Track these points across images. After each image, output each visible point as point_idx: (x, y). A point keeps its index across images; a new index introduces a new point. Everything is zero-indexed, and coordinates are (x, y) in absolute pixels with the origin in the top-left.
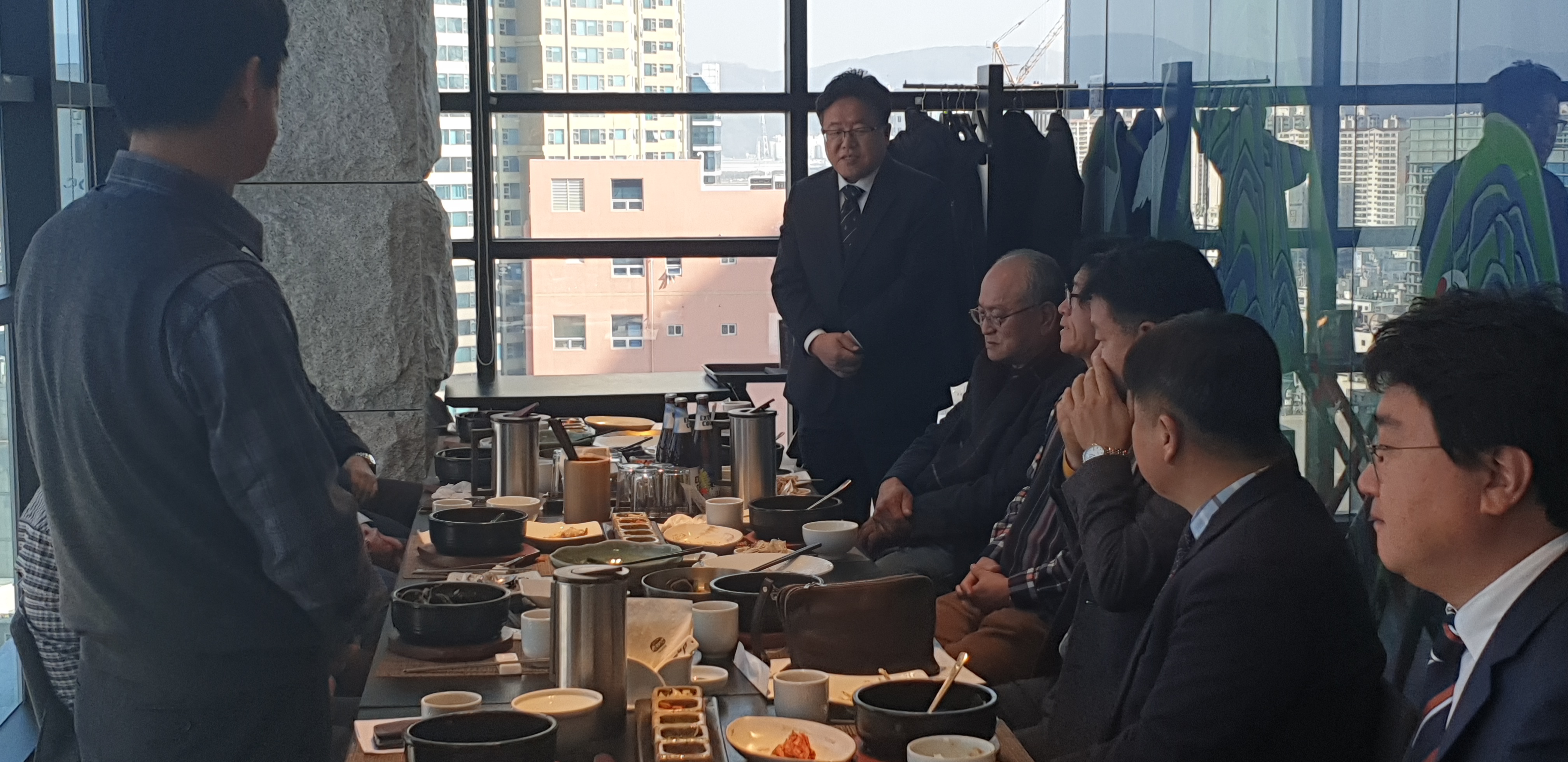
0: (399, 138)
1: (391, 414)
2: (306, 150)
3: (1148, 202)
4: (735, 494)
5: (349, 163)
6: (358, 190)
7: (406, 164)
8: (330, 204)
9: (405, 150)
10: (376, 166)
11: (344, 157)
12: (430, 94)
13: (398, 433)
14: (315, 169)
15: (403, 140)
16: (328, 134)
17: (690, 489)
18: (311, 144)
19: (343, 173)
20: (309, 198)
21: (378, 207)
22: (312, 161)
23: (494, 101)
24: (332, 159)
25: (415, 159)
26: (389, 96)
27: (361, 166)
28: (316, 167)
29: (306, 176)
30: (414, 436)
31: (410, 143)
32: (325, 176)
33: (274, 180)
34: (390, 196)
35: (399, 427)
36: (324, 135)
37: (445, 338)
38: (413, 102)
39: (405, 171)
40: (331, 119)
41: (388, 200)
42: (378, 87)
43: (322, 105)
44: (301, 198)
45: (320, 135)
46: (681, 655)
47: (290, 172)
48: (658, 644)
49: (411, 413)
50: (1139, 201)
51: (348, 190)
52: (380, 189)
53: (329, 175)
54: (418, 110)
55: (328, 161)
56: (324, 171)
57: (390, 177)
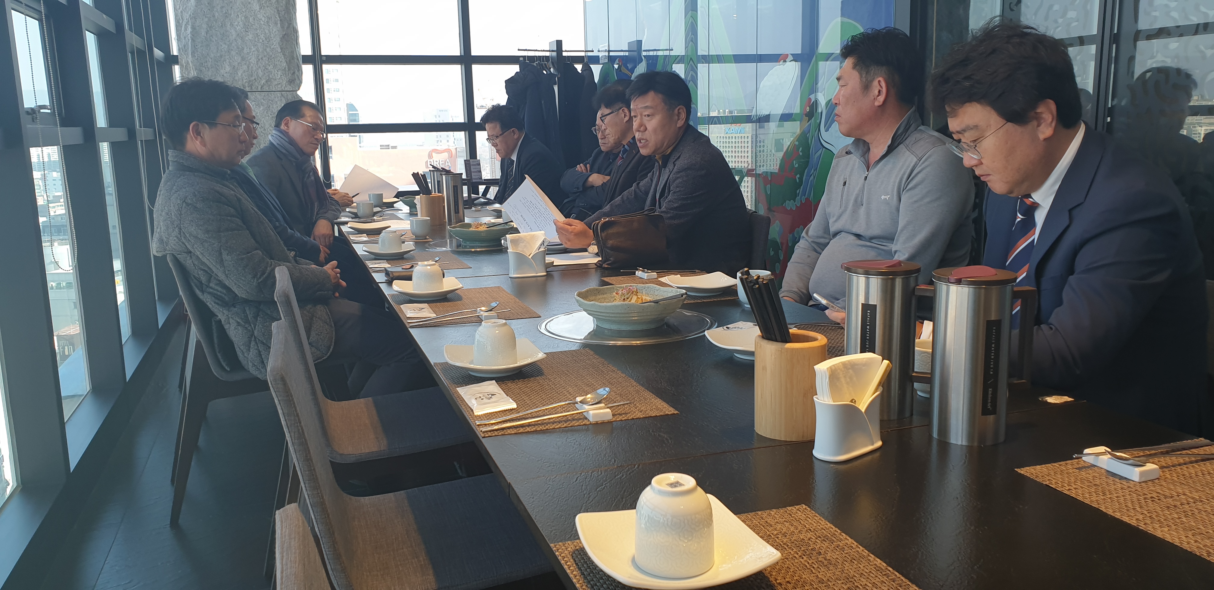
0: (287, 69)
2: (242, 75)
5: (263, 81)
6: (268, 95)
7: (291, 82)
9: (290, 75)
10: (276, 83)
11: (260, 78)
18: (244, 72)
19: (260, 87)
22: (245, 81)
23: (325, 59)
25: (296, 79)
26: (281, 49)
27: (269, 83)
28: (247, 84)
31: (292, 72)
34: (284, 97)
36: (250, 68)
38: (292, 52)
39: (290, 85)
40: (253, 60)
42: (276, 43)
43: (248, 53)
51: (263, 94)
52: (279, 94)
54: (295, 55)
55: (253, 81)
56: (251, 86)
57: (283, 88)
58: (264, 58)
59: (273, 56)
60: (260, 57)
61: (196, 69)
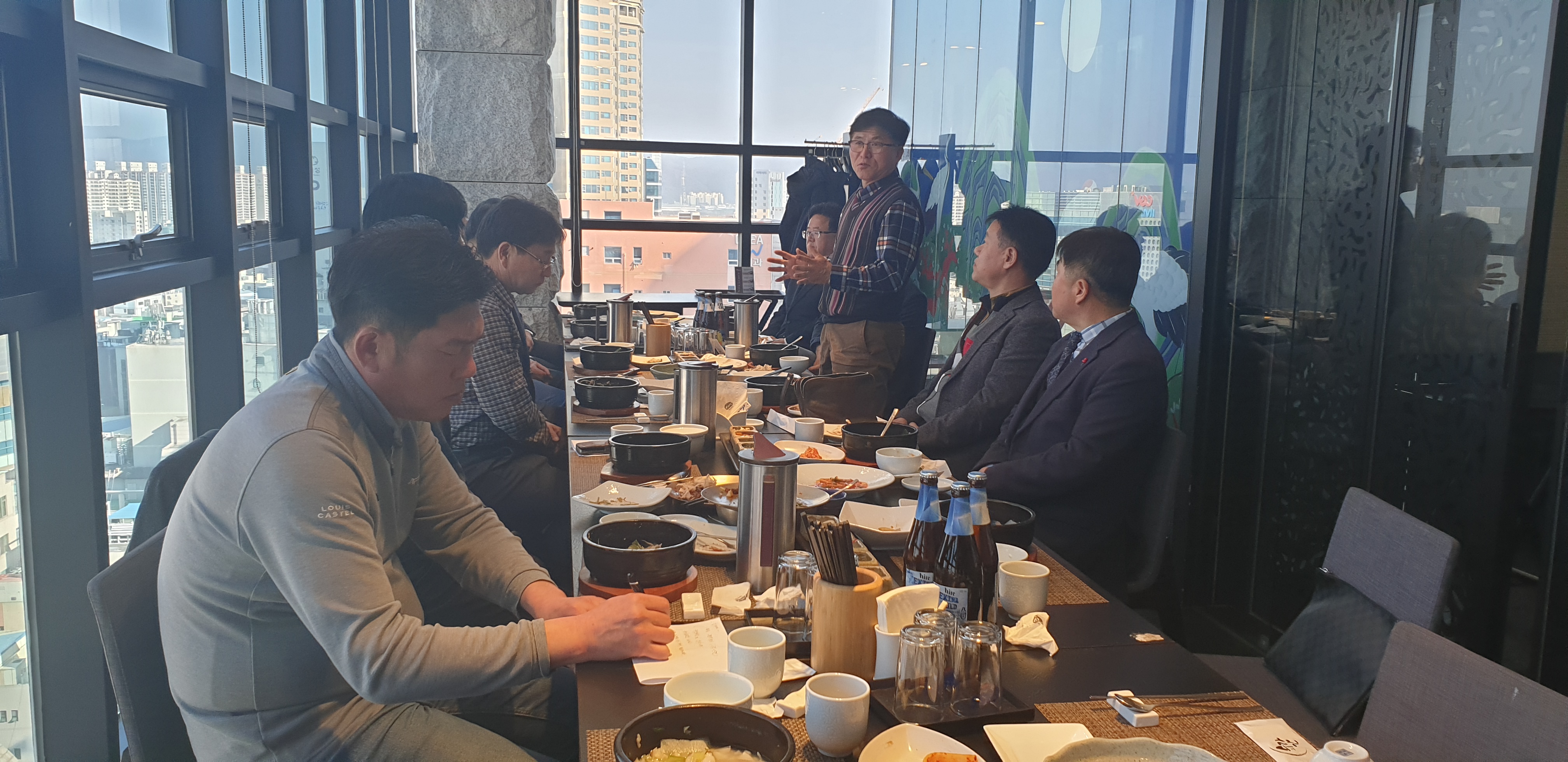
0: (536, 159)
1: (530, 309)
2: (485, 163)
3: (936, 206)
4: (739, 343)
5: (509, 172)
6: (513, 186)
7: (540, 173)
9: (540, 167)
10: (523, 174)
11: (506, 168)
12: (552, 136)
14: (490, 174)
15: (538, 160)
16: (497, 155)
17: (713, 341)
18: (488, 160)
19: (505, 177)
20: (486, 190)
22: (488, 170)
23: (583, 143)
24: (500, 169)
25: (543, 171)
26: (531, 136)
27: (514, 174)
28: (491, 173)
29: (485, 178)
30: (542, 321)
31: (541, 164)
32: (496, 179)
33: (467, 180)
34: (531, 190)
35: (534, 316)
36: (495, 155)
38: (543, 139)
39: (538, 177)
40: (499, 147)
41: (530, 192)
42: (525, 128)
43: (494, 140)
44: (482, 190)
45: (493, 155)
46: (741, 412)
47: (476, 175)
48: (729, 405)
49: (541, 309)
50: (930, 205)
52: (524, 187)
54: (546, 143)
55: (497, 170)
56: (495, 176)
57: (530, 180)
58: (511, 146)
59: (521, 143)
60: (507, 144)
61: (436, 155)
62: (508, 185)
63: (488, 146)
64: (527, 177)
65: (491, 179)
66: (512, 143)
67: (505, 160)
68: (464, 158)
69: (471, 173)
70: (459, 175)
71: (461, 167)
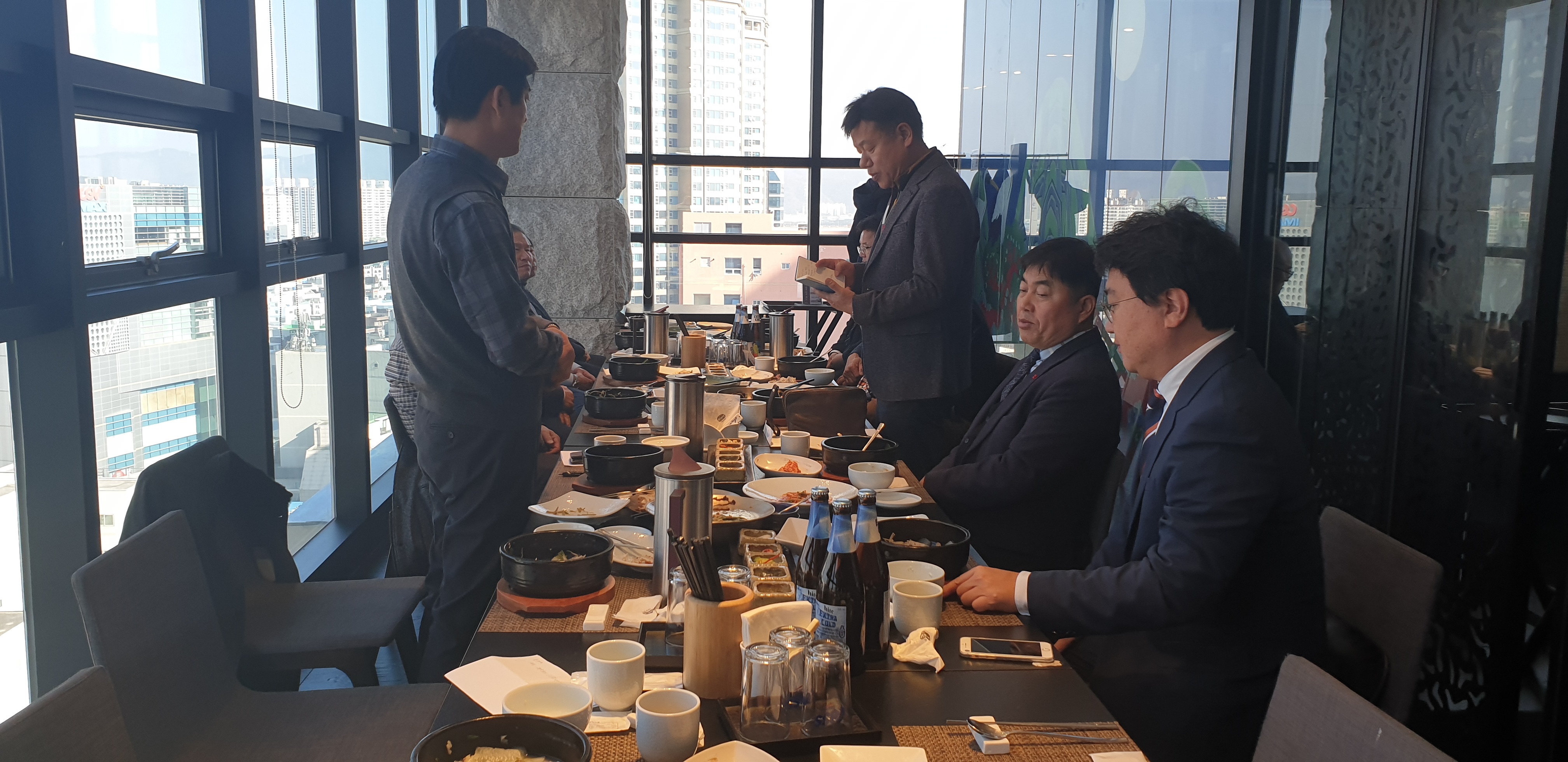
0: (603, 175)
1: (597, 320)
2: (554, 179)
3: (1000, 216)
4: (771, 355)
5: (577, 187)
6: (581, 201)
7: (607, 188)
8: (566, 209)
9: (606, 181)
10: (591, 189)
11: (574, 184)
12: (620, 152)
13: (601, 330)
14: (559, 190)
15: (605, 175)
16: (566, 171)
17: (747, 353)
18: (557, 176)
19: (574, 193)
20: (556, 205)
21: (592, 211)
22: (557, 186)
23: (654, 158)
24: (568, 184)
25: (612, 186)
26: (598, 152)
27: (583, 189)
29: (554, 193)
30: (609, 333)
31: (609, 177)
32: (564, 194)
33: (538, 196)
34: (598, 205)
35: (601, 327)
36: (564, 171)
37: (626, 282)
38: (611, 155)
39: (606, 192)
40: (568, 163)
41: (597, 207)
42: (593, 145)
43: (563, 156)
44: (552, 205)
45: (562, 171)
46: (734, 423)
47: (546, 192)
48: (722, 418)
49: (607, 320)
50: (995, 216)
51: (576, 201)
52: (593, 201)
53: (566, 194)
54: (613, 159)
55: (566, 186)
56: (564, 191)
57: (598, 195)
58: (579, 162)
59: (589, 160)
60: (575, 161)
62: (576, 200)
63: (557, 162)
64: (594, 192)
65: (560, 195)
66: (580, 160)
67: (574, 175)
68: (534, 174)
69: (541, 188)
70: (530, 191)
71: (531, 183)
